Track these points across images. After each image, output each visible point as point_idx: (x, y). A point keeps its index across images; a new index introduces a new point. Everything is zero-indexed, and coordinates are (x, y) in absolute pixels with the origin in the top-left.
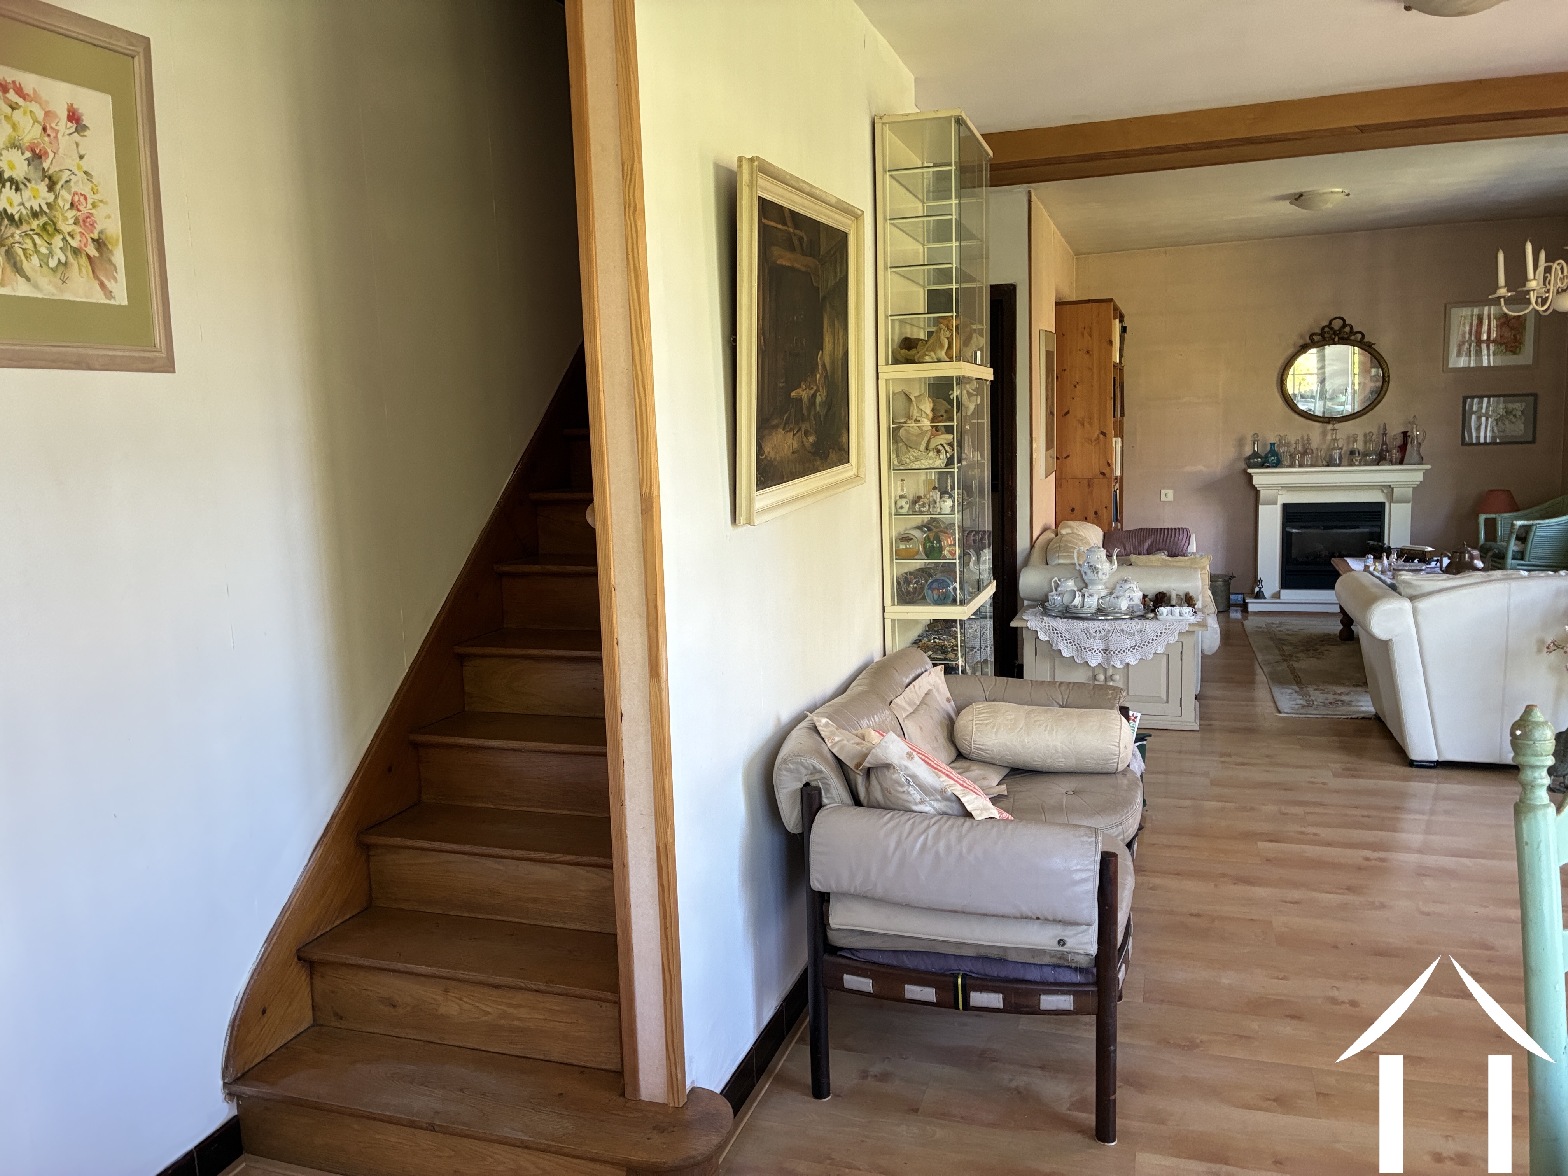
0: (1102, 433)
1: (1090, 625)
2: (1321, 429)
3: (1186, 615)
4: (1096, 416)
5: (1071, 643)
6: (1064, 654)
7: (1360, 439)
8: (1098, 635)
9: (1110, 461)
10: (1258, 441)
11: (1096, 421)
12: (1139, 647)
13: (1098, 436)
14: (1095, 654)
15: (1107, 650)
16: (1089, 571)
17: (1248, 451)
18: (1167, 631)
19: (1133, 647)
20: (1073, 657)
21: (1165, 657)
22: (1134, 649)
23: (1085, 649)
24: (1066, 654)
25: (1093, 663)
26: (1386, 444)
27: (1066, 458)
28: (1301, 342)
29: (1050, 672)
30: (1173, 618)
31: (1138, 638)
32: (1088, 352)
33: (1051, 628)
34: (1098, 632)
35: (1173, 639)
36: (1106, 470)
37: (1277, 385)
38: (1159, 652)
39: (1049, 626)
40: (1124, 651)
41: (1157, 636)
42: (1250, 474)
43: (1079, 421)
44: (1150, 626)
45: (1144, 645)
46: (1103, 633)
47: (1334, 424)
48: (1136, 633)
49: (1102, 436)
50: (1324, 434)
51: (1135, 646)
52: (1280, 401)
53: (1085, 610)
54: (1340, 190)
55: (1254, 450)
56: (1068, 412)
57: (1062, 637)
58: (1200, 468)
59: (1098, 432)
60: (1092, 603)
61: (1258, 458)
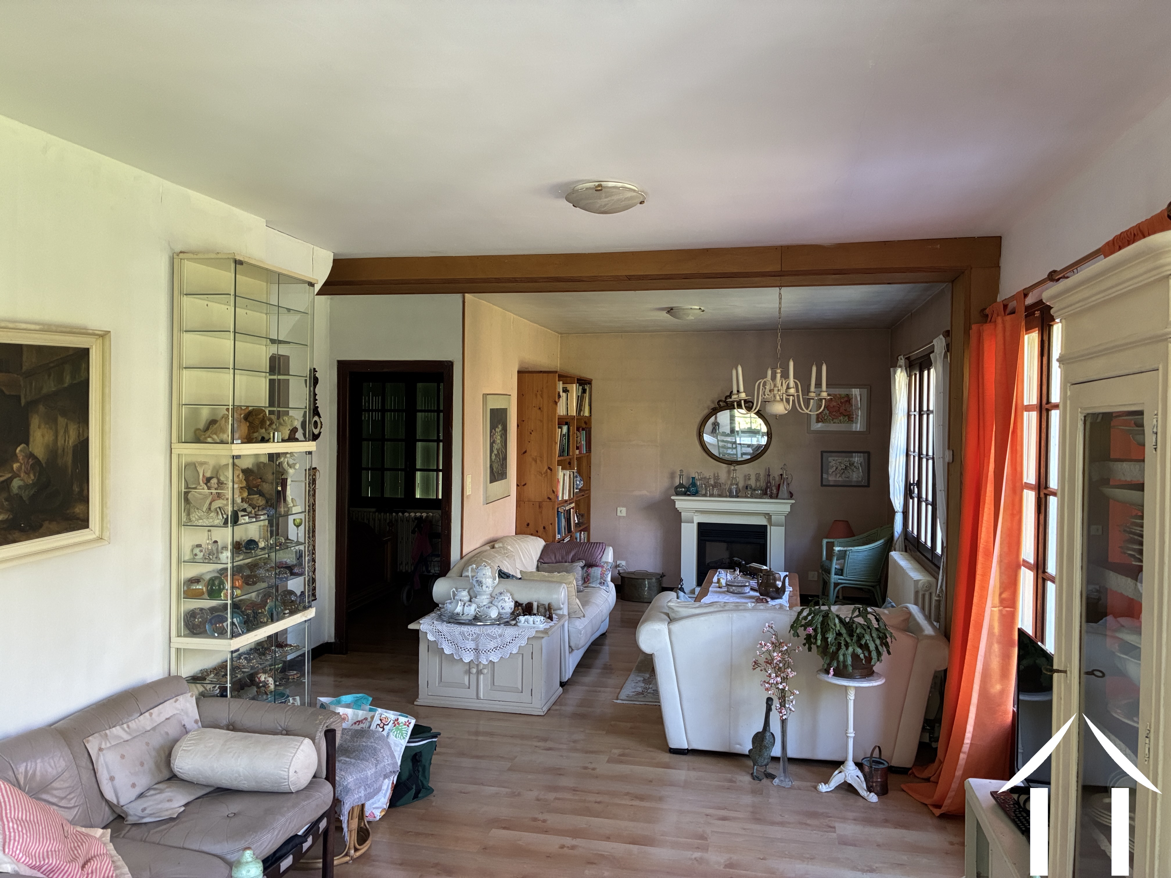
0: (549, 468)
1: (465, 630)
2: (727, 469)
3: (537, 623)
4: (545, 456)
5: (451, 643)
6: (446, 652)
7: (753, 478)
8: (471, 638)
9: (554, 490)
10: (683, 475)
11: (545, 459)
12: (500, 648)
13: (546, 470)
14: (468, 652)
15: (477, 650)
16: (476, 585)
17: (677, 483)
18: (519, 636)
19: (496, 648)
20: (452, 654)
21: (521, 656)
22: (496, 649)
23: (461, 648)
24: (447, 651)
25: (467, 660)
26: (770, 482)
27: (523, 485)
28: (713, 406)
29: (439, 665)
30: (528, 625)
31: (499, 640)
32: (540, 409)
33: (437, 630)
34: (471, 635)
35: (524, 643)
36: (552, 496)
37: (697, 436)
38: (513, 652)
39: (436, 629)
40: (489, 651)
41: (512, 640)
42: (674, 500)
43: (533, 459)
44: (509, 632)
45: (503, 646)
46: (475, 636)
47: (734, 466)
48: (498, 637)
49: (549, 471)
50: (729, 472)
51: (497, 647)
52: (699, 448)
53: (463, 618)
54: (698, 307)
55: (680, 482)
56: (525, 452)
57: (445, 638)
58: (644, 492)
59: (546, 468)
60: (471, 610)
61: (682, 488)
